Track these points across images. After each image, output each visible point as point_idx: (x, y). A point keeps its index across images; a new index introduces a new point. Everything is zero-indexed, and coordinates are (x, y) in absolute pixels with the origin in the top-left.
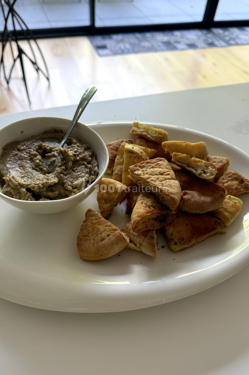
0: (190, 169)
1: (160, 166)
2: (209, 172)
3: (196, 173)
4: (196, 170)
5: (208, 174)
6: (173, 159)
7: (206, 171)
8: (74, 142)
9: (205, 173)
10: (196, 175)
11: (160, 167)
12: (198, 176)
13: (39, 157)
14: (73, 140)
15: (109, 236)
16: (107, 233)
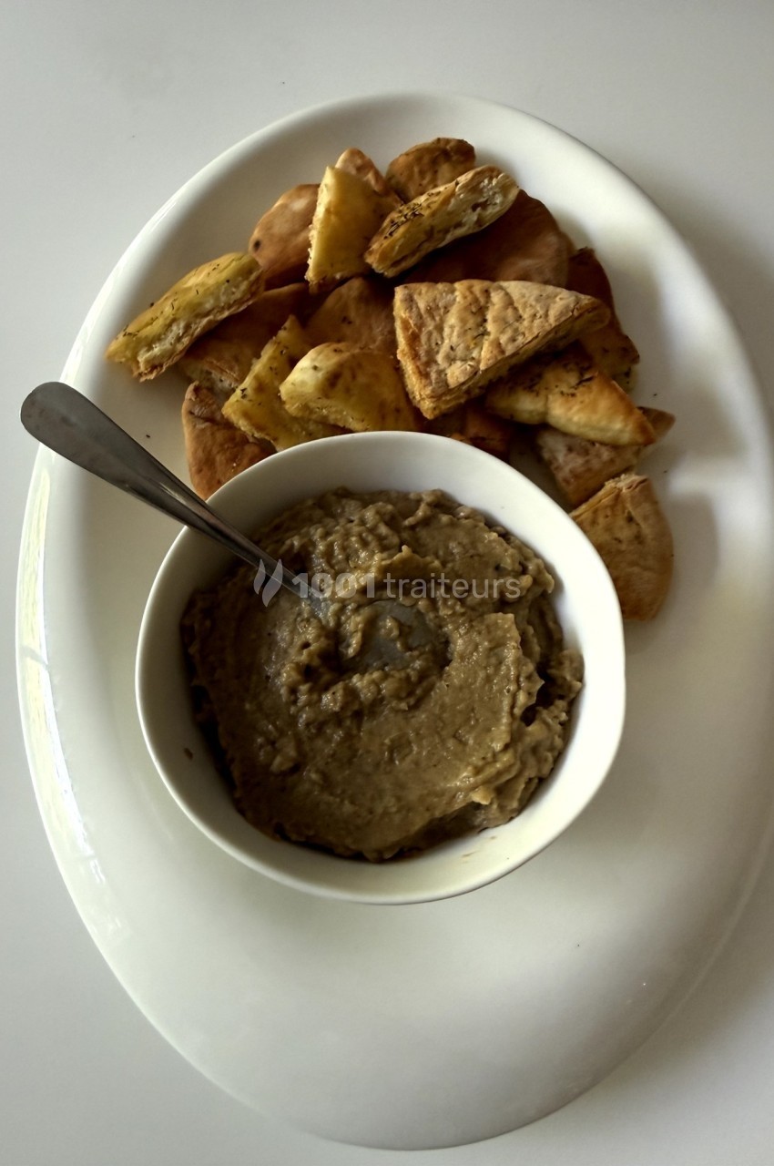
0: (449, 238)
1: (437, 307)
2: (495, 194)
3: (469, 228)
4: (459, 225)
5: (498, 200)
6: (386, 273)
7: (482, 200)
8: (303, 547)
9: (484, 205)
10: (475, 231)
11: (445, 308)
12: (477, 230)
13: (356, 680)
14: (292, 545)
15: (630, 519)
16: (621, 521)
